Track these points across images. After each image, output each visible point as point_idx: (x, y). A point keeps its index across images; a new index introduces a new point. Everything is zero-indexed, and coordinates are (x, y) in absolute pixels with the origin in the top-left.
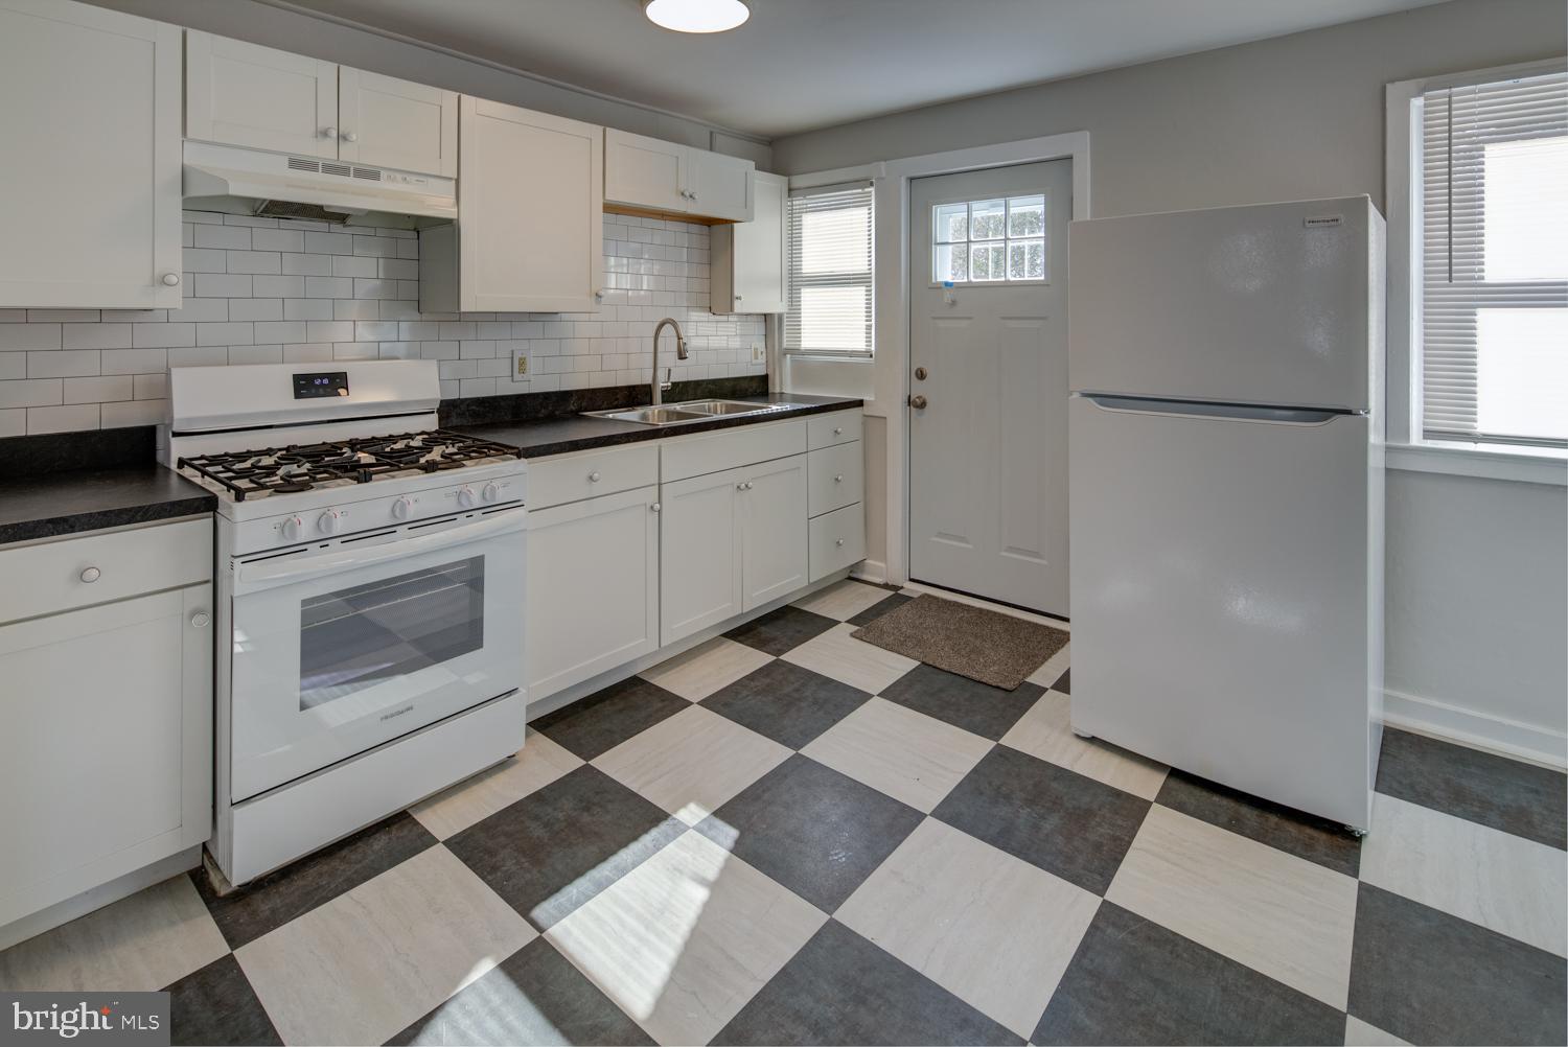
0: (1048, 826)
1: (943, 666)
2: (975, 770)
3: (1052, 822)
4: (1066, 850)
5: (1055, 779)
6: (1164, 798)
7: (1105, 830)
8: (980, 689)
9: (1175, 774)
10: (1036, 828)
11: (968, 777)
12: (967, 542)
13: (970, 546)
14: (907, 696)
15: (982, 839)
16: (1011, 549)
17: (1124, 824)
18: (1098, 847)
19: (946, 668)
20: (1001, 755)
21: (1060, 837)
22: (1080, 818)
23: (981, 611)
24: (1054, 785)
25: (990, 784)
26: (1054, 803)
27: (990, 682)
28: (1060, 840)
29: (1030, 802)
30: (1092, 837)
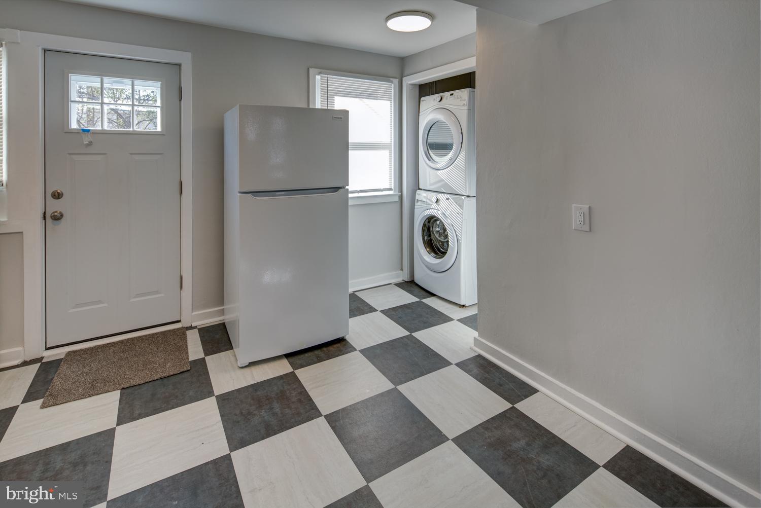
0: (278, 410)
1: (139, 382)
2: (222, 416)
3: (277, 407)
4: (293, 412)
5: (256, 390)
6: (295, 367)
7: (294, 393)
8: (173, 379)
9: (288, 356)
10: (274, 414)
11: (223, 421)
12: (103, 303)
13: (106, 305)
14: (137, 412)
15: (263, 438)
16: (138, 295)
17: (296, 386)
18: (300, 401)
19: (142, 382)
20: (224, 400)
21: (286, 410)
22: (282, 397)
23: (121, 342)
24: (259, 393)
25: (236, 415)
26: (268, 399)
27: (175, 372)
28: (287, 411)
29: (260, 407)
30: (294, 399)
